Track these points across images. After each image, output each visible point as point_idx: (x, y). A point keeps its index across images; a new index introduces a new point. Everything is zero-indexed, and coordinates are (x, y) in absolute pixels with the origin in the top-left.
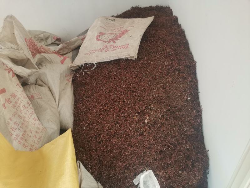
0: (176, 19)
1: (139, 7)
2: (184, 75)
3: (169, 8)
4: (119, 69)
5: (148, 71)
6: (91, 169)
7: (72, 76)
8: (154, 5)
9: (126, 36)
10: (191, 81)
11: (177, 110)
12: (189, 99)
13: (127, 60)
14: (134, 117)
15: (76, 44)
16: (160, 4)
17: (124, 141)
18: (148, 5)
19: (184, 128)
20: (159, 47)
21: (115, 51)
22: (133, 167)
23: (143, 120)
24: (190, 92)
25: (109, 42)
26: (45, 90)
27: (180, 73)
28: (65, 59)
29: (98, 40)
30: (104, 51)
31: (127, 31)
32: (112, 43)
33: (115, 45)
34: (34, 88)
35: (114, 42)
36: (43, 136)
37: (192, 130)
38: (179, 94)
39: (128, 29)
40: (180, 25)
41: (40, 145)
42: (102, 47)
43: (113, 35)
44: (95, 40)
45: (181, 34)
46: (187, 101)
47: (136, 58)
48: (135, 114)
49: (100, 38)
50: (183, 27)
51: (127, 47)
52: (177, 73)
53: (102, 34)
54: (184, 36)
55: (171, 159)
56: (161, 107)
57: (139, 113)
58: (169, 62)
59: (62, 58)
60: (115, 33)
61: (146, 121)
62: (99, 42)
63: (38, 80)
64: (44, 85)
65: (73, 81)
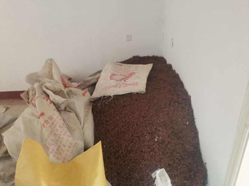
0: (170, 66)
1: (139, 56)
2: (183, 105)
3: (163, 58)
4: (132, 100)
5: (154, 102)
6: (111, 180)
7: (91, 106)
8: (151, 55)
9: (134, 76)
10: (188, 110)
11: (179, 132)
12: (188, 123)
13: (137, 93)
14: (146, 137)
15: (92, 82)
16: (156, 55)
17: (138, 156)
18: (146, 55)
19: (185, 146)
20: (162, 85)
21: (127, 87)
22: (146, 178)
23: (153, 139)
24: (188, 118)
25: (121, 80)
26: (73, 115)
27: (179, 104)
28: (86, 92)
29: (111, 79)
30: (118, 87)
31: (134, 73)
32: (123, 81)
33: (126, 83)
34: (64, 114)
35: (125, 81)
36: (74, 150)
37: (192, 148)
38: (180, 120)
39: (135, 72)
40: (175, 70)
41: (72, 158)
42: (115, 84)
43: (122, 76)
44: (109, 79)
45: (176, 76)
46: (187, 125)
47: (145, 92)
48: (147, 134)
49: (113, 78)
50: (177, 72)
51: (137, 85)
52: (177, 104)
53: (114, 75)
54: (179, 78)
55: (177, 171)
56: (166, 129)
57: (149, 133)
58: (170, 96)
59: (84, 92)
60: (124, 74)
61: (156, 140)
62: (112, 80)
63: (67, 107)
64: (72, 111)
65: (92, 109)
